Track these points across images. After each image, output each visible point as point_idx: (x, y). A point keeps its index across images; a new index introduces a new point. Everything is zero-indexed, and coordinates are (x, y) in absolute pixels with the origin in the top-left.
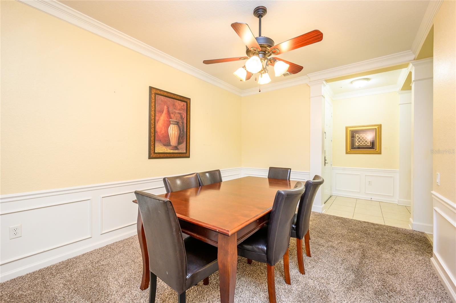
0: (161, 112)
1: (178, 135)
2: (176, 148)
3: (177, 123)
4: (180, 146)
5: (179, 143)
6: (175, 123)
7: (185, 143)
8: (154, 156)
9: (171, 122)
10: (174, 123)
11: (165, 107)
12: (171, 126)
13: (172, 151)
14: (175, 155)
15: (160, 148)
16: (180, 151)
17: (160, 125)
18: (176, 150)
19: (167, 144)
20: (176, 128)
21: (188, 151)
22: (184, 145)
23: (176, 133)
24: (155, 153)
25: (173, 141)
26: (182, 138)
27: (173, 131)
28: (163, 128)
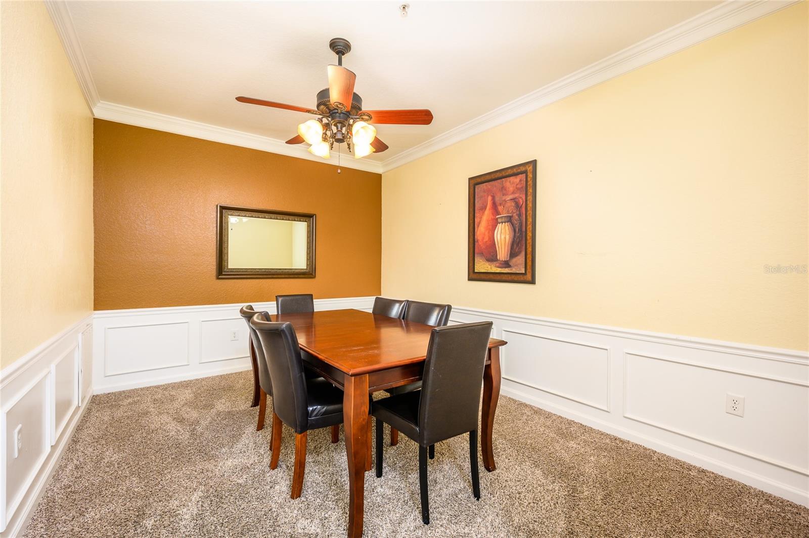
0: (484, 208)
1: (511, 240)
2: (506, 264)
3: (509, 219)
4: (514, 260)
5: (513, 254)
6: (506, 220)
7: (523, 253)
8: (475, 276)
9: (499, 220)
10: (503, 220)
11: (490, 198)
12: (500, 226)
13: (499, 270)
14: (505, 277)
15: (482, 266)
16: (514, 270)
17: (481, 230)
18: (505, 267)
19: (492, 257)
20: (507, 228)
21: (529, 270)
22: (520, 259)
23: (507, 237)
24: (474, 272)
25: (502, 253)
26: (518, 245)
27: (503, 235)
28: (487, 233)
